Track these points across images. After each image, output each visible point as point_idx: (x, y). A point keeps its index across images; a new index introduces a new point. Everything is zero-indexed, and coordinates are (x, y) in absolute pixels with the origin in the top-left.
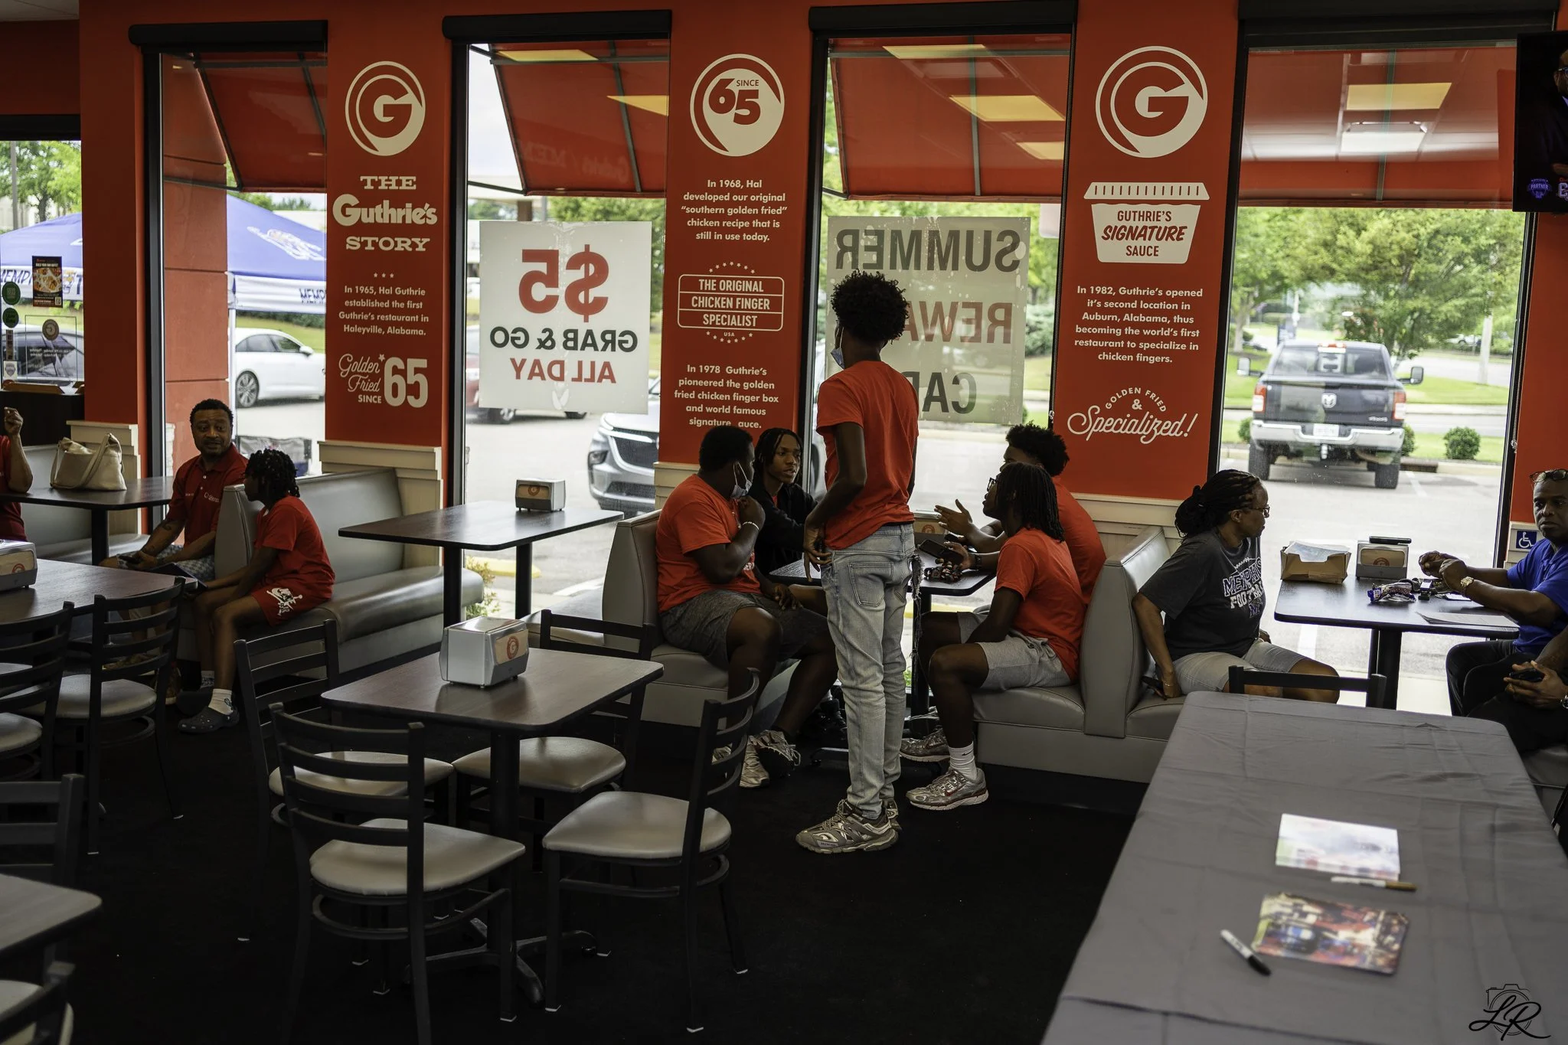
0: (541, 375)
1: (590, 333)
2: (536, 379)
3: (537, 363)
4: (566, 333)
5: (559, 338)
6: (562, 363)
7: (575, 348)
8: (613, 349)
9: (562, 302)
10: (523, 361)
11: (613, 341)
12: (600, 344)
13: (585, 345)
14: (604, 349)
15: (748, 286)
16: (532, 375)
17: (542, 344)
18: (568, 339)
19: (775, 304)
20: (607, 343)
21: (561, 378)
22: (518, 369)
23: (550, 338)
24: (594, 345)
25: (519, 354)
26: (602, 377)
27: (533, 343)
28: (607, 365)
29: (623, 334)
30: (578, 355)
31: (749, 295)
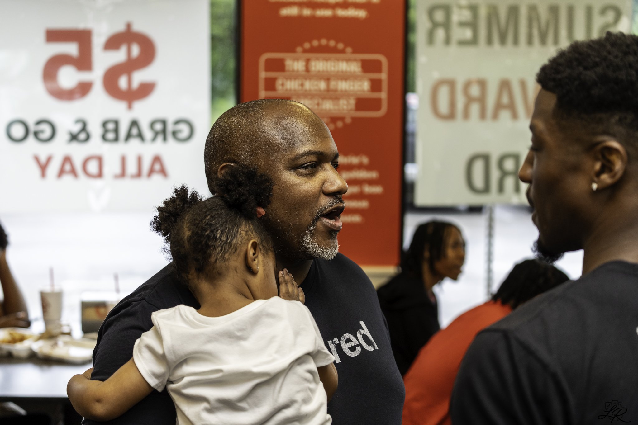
0: (73, 172)
1: (134, 123)
2: (68, 179)
3: (67, 159)
4: (104, 124)
5: (95, 130)
6: (100, 160)
7: (116, 139)
8: (165, 139)
9: (98, 90)
10: (49, 159)
11: (164, 131)
12: (148, 134)
13: (129, 136)
14: (154, 139)
15: (343, 66)
16: (61, 172)
17: (74, 137)
18: (106, 131)
19: (376, 85)
20: (156, 134)
21: (100, 175)
22: (43, 168)
23: (84, 129)
24: (140, 136)
25: (43, 150)
26: (151, 171)
27: (62, 136)
28: (157, 159)
29: (177, 122)
30: (121, 148)
31: (345, 76)
